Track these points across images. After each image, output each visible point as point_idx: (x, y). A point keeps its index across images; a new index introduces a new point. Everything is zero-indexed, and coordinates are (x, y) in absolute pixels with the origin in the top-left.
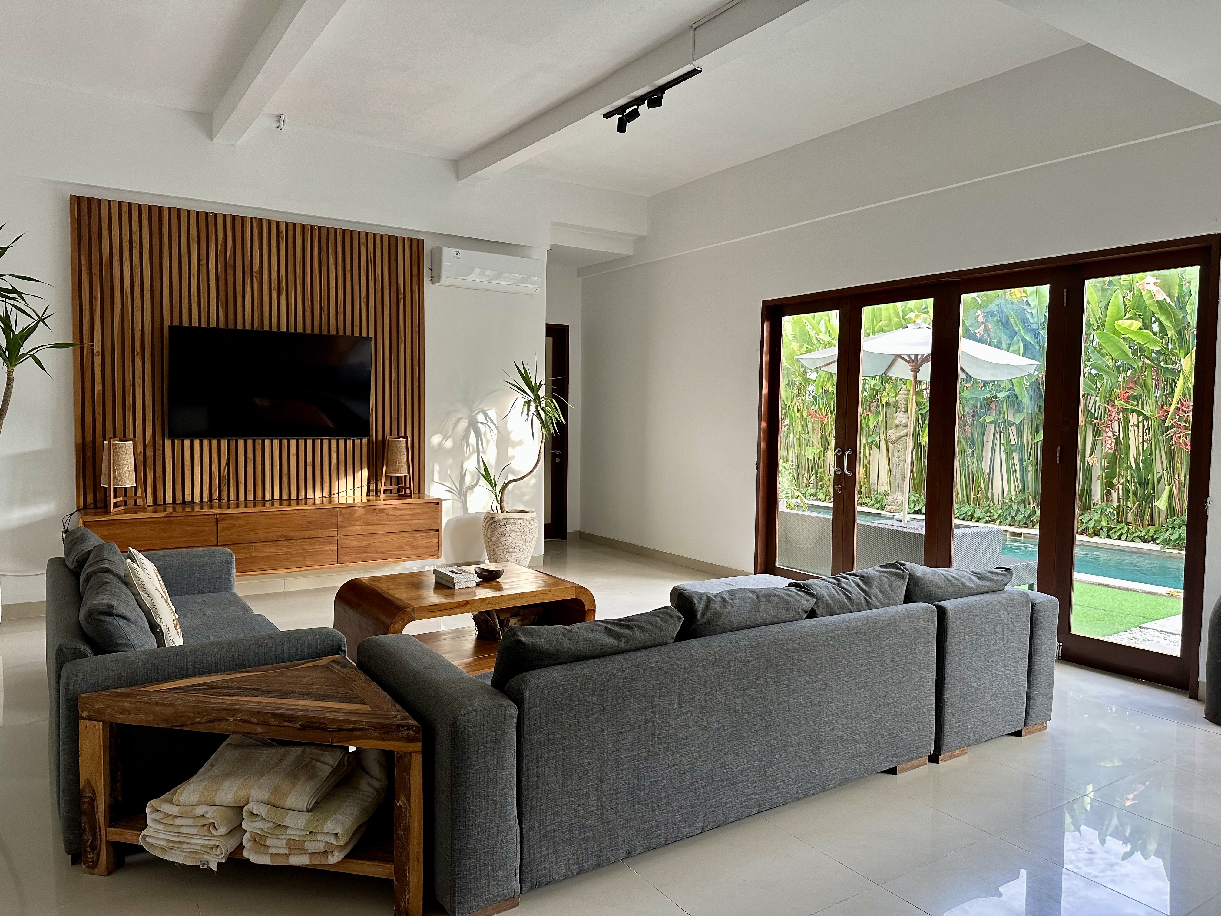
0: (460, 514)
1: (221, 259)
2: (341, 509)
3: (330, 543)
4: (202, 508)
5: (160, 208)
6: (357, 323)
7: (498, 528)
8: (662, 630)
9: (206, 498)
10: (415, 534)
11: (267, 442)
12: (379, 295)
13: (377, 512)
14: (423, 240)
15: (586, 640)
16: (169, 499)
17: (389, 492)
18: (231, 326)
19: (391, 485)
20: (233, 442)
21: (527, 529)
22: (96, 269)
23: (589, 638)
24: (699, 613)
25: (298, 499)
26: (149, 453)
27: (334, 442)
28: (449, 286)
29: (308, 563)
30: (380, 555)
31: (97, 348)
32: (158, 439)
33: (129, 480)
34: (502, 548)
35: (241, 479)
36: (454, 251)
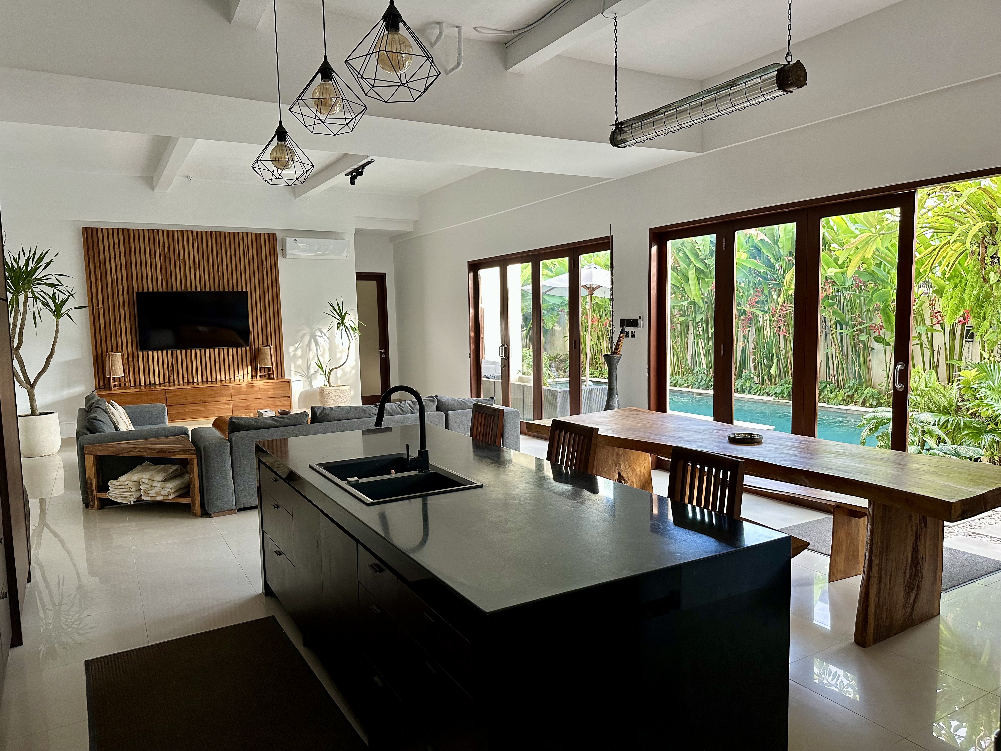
0: (308, 388)
1: (162, 254)
2: (235, 386)
3: (227, 404)
4: (160, 387)
5: (128, 230)
6: (239, 283)
7: (325, 395)
9: (162, 382)
10: (276, 399)
11: (193, 351)
12: (251, 267)
13: (252, 387)
14: (276, 234)
16: (142, 383)
17: (264, 376)
18: (170, 290)
19: (263, 372)
20: (175, 352)
21: (342, 395)
22: (97, 265)
25: (212, 381)
26: (131, 359)
27: (230, 350)
28: (293, 258)
31: (101, 305)
32: (135, 351)
33: (120, 373)
35: (180, 371)
36: (293, 238)
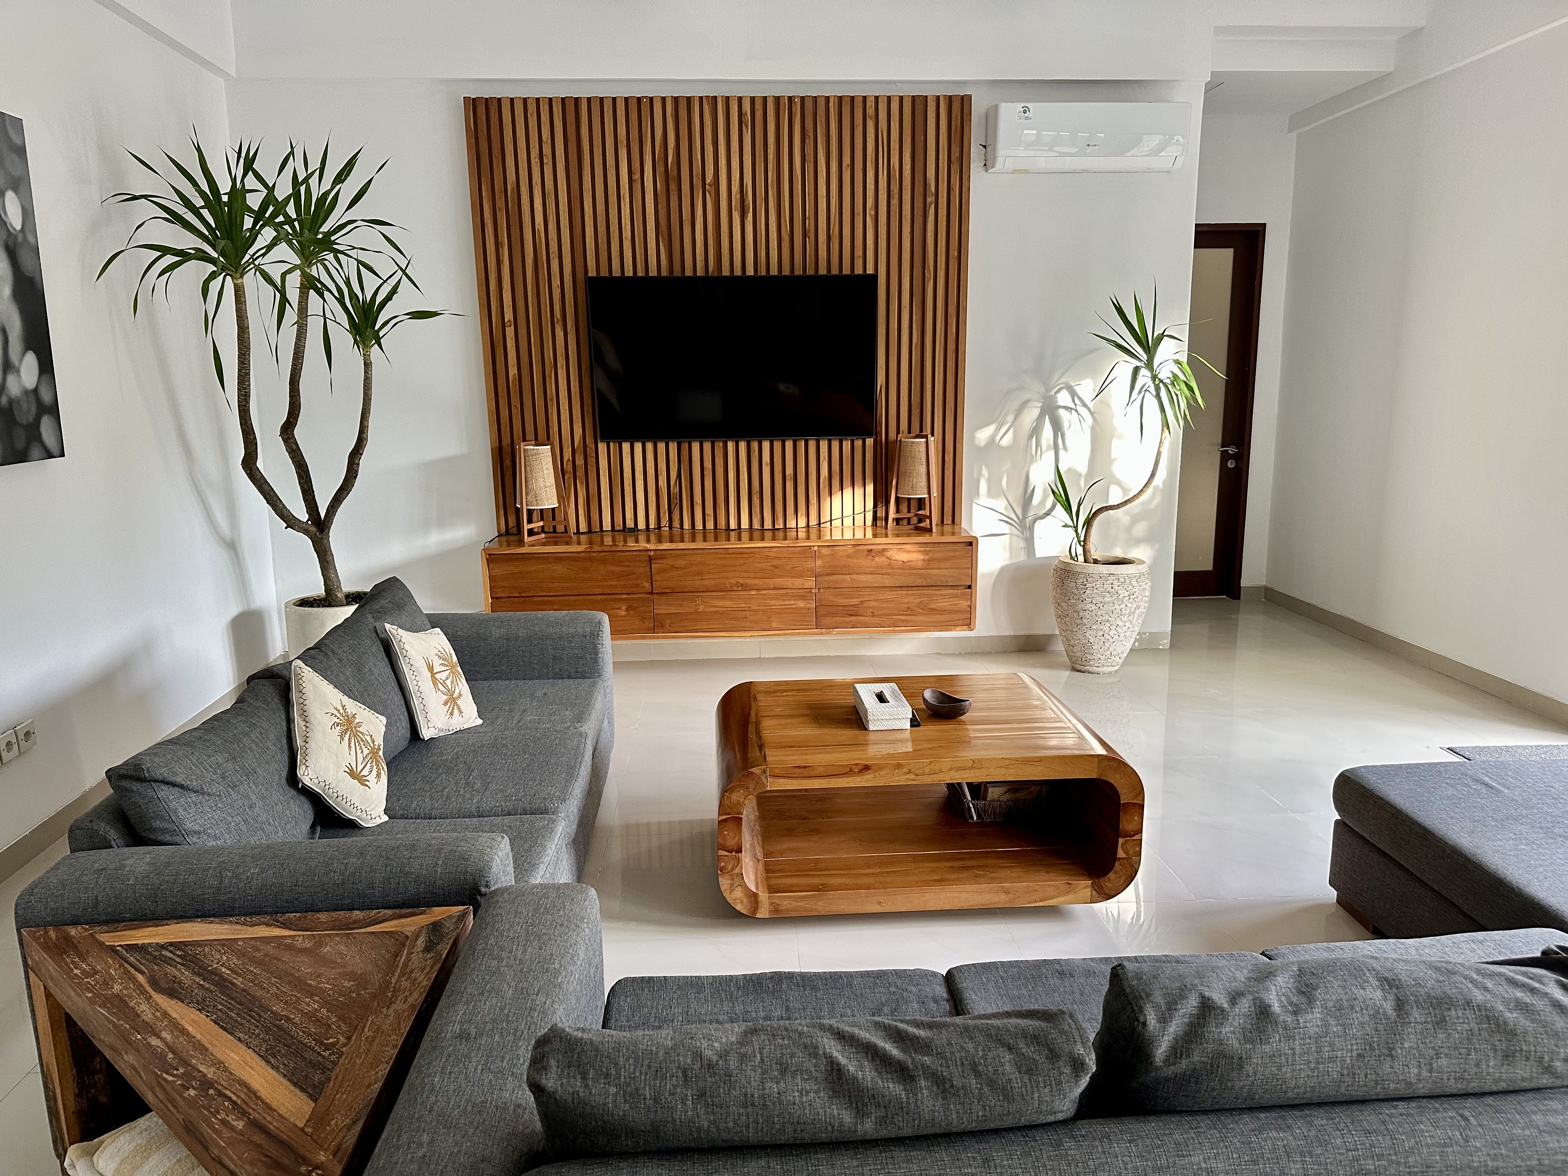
0: (1022, 557)
1: (660, 169)
2: (820, 549)
3: (802, 597)
4: (648, 539)
5: (577, 100)
6: (859, 252)
7: (1072, 588)
9: (653, 525)
10: (934, 591)
11: (731, 445)
12: (895, 202)
13: (873, 554)
14: (970, 97)
15: (747, 1102)
16: (607, 526)
17: (905, 522)
18: (677, 273)
19: (909, 512)
20: (685, 446)
22: (500, 203)
24: (1161, 1051)
25: (774, 530)
26: (580, 461)
27: (824, 444)
28: (1008, 172)
29: (777, 626)
30: (878, 620)
31: (509, 316)
32: (590, 441)
33: (548, 499)
34: (1079, 622)
35: (698, 499)
36: (1019, 106)
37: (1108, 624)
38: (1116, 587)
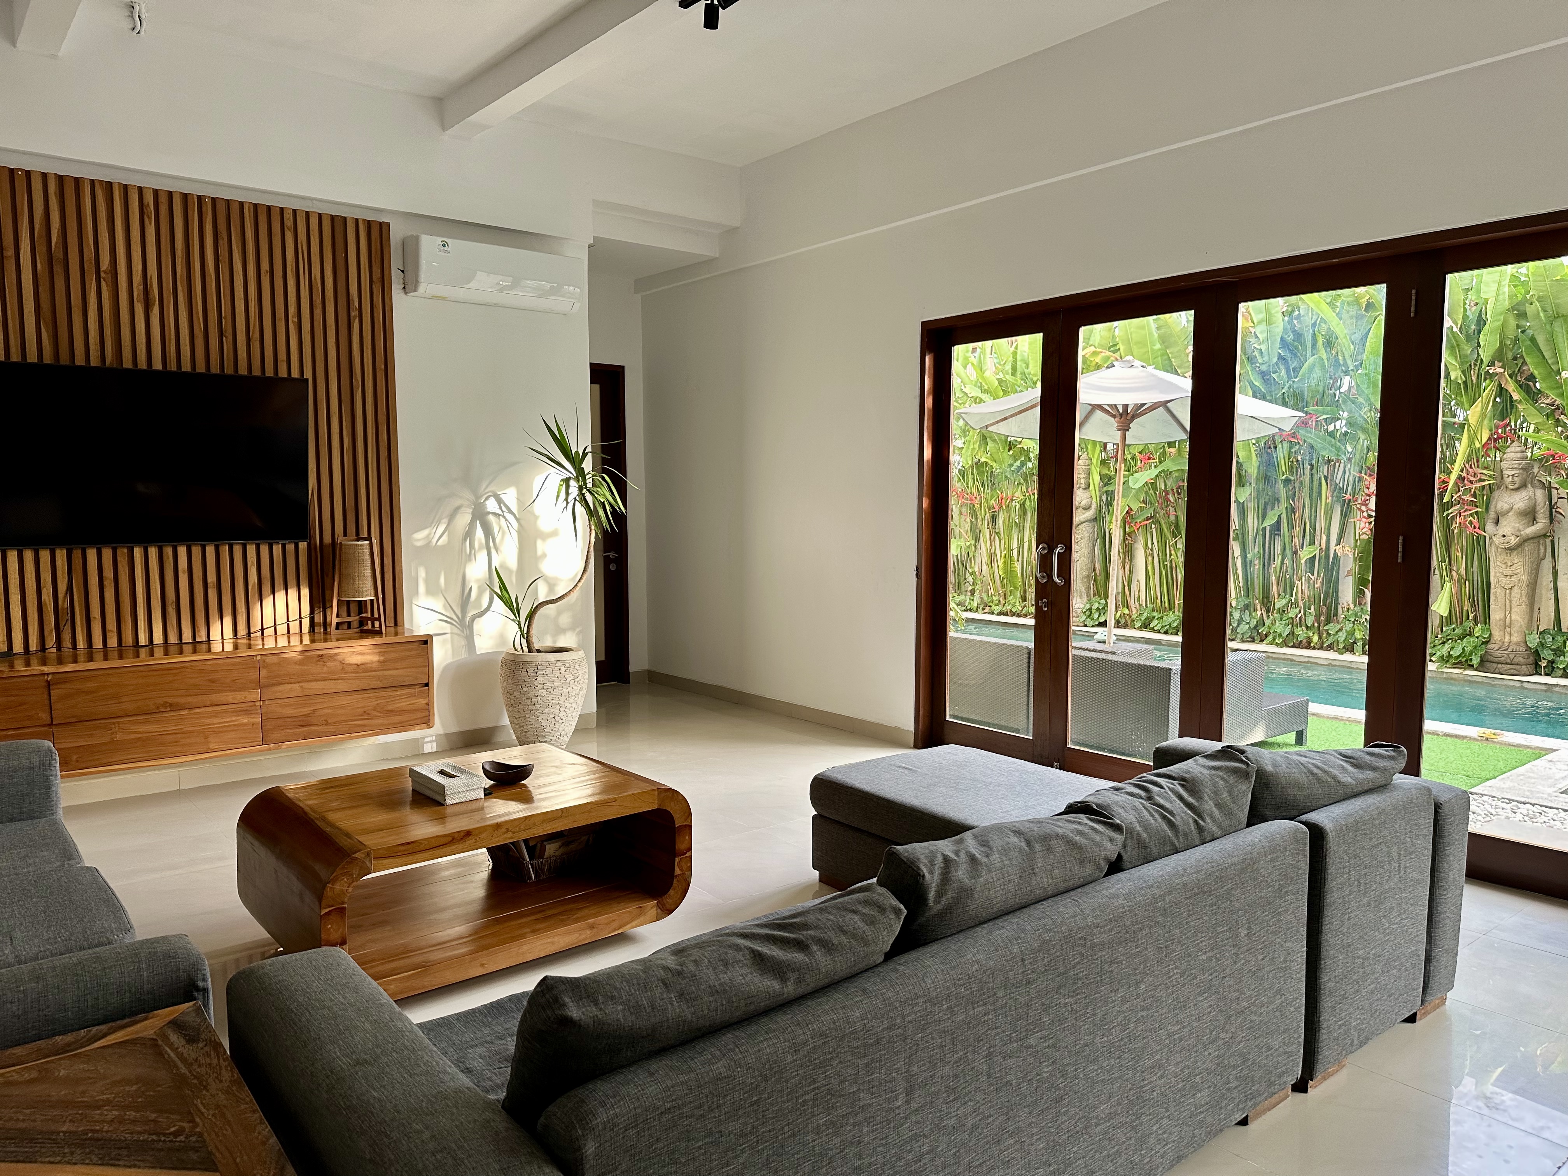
0: (464, 655)
1: (41, 249)
2: (264, 658)
3: (246, 712)
4: (28, 664)
7: (524, 677)
8: (867, 944)
9: (34, 646)
10: (390, 693)
11: (138, 552)
12: (318, 312)
13: (325, 660)
14: (388, 224)
17: (345, 626)
18: (64, 361)
19: (349, 615)
20: (77, 554)
21: (570, 677)
23: (721, 984)
25: (195, 642)
27: (251, 549)
28: (434, 297)
29: (212, 746)
30: (331, 728)
34: (531, 707)
35: (96, 612)
36: (439, 240)
37: (558, 707)
38: (563, 672)
